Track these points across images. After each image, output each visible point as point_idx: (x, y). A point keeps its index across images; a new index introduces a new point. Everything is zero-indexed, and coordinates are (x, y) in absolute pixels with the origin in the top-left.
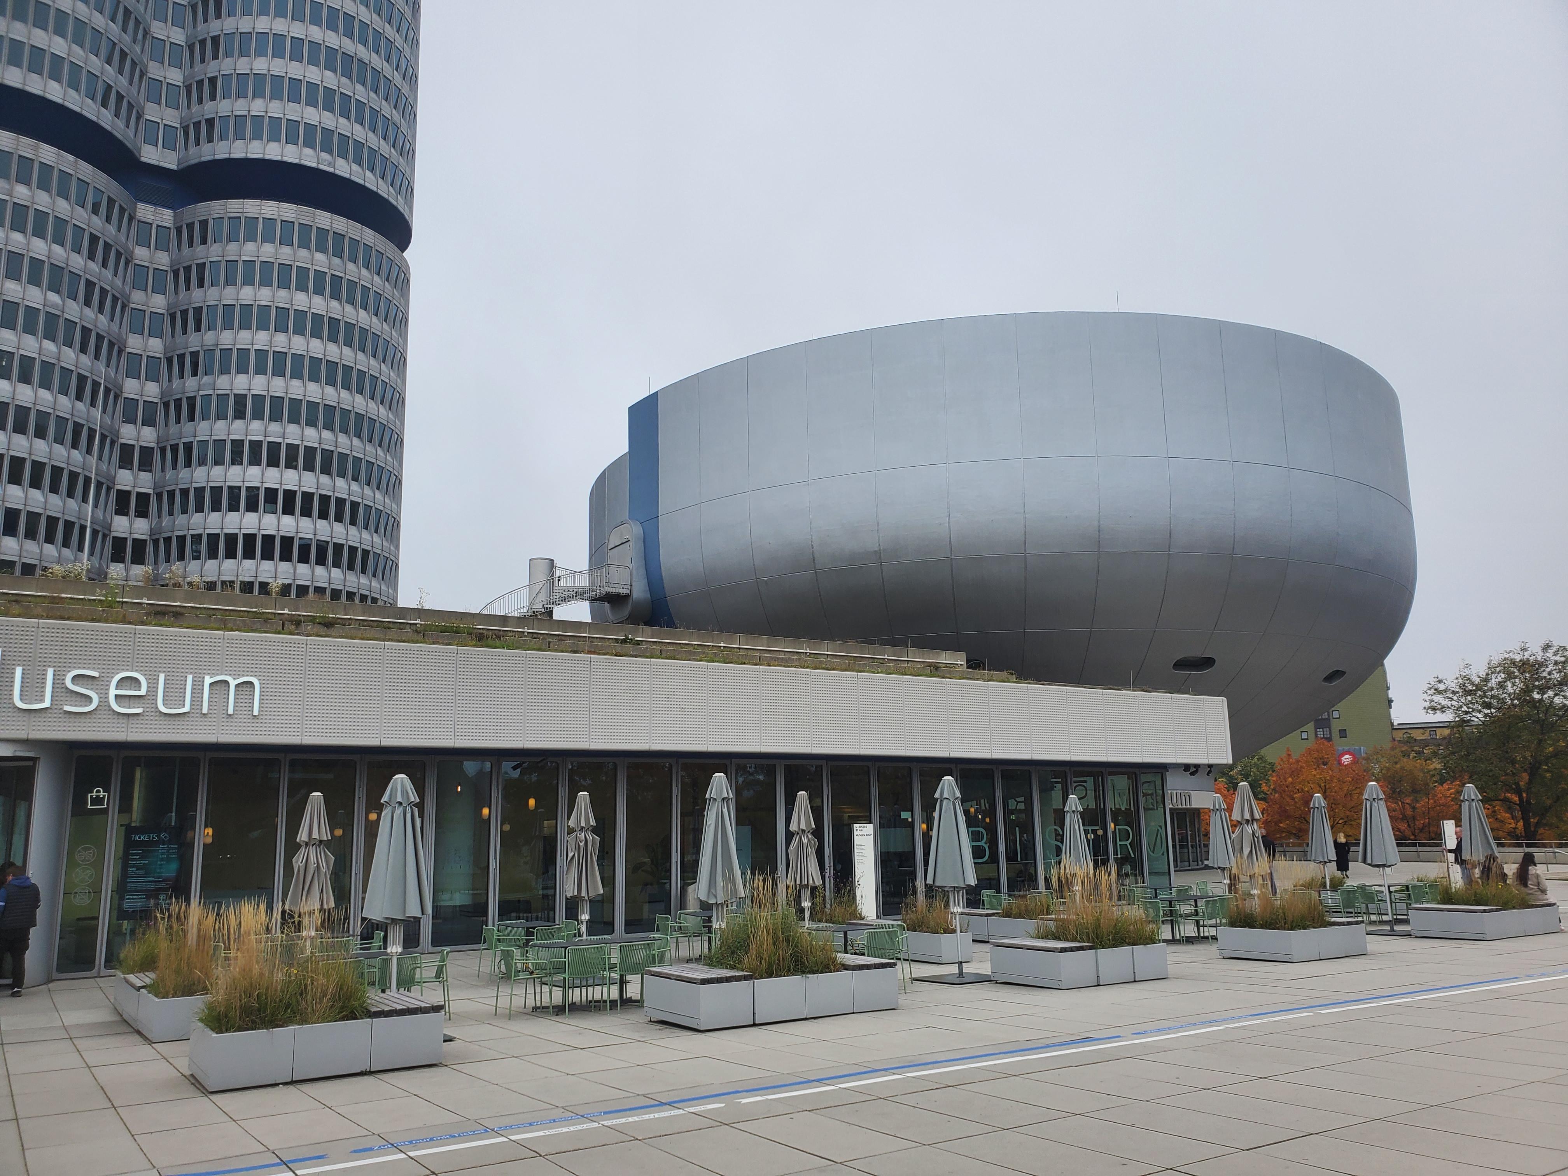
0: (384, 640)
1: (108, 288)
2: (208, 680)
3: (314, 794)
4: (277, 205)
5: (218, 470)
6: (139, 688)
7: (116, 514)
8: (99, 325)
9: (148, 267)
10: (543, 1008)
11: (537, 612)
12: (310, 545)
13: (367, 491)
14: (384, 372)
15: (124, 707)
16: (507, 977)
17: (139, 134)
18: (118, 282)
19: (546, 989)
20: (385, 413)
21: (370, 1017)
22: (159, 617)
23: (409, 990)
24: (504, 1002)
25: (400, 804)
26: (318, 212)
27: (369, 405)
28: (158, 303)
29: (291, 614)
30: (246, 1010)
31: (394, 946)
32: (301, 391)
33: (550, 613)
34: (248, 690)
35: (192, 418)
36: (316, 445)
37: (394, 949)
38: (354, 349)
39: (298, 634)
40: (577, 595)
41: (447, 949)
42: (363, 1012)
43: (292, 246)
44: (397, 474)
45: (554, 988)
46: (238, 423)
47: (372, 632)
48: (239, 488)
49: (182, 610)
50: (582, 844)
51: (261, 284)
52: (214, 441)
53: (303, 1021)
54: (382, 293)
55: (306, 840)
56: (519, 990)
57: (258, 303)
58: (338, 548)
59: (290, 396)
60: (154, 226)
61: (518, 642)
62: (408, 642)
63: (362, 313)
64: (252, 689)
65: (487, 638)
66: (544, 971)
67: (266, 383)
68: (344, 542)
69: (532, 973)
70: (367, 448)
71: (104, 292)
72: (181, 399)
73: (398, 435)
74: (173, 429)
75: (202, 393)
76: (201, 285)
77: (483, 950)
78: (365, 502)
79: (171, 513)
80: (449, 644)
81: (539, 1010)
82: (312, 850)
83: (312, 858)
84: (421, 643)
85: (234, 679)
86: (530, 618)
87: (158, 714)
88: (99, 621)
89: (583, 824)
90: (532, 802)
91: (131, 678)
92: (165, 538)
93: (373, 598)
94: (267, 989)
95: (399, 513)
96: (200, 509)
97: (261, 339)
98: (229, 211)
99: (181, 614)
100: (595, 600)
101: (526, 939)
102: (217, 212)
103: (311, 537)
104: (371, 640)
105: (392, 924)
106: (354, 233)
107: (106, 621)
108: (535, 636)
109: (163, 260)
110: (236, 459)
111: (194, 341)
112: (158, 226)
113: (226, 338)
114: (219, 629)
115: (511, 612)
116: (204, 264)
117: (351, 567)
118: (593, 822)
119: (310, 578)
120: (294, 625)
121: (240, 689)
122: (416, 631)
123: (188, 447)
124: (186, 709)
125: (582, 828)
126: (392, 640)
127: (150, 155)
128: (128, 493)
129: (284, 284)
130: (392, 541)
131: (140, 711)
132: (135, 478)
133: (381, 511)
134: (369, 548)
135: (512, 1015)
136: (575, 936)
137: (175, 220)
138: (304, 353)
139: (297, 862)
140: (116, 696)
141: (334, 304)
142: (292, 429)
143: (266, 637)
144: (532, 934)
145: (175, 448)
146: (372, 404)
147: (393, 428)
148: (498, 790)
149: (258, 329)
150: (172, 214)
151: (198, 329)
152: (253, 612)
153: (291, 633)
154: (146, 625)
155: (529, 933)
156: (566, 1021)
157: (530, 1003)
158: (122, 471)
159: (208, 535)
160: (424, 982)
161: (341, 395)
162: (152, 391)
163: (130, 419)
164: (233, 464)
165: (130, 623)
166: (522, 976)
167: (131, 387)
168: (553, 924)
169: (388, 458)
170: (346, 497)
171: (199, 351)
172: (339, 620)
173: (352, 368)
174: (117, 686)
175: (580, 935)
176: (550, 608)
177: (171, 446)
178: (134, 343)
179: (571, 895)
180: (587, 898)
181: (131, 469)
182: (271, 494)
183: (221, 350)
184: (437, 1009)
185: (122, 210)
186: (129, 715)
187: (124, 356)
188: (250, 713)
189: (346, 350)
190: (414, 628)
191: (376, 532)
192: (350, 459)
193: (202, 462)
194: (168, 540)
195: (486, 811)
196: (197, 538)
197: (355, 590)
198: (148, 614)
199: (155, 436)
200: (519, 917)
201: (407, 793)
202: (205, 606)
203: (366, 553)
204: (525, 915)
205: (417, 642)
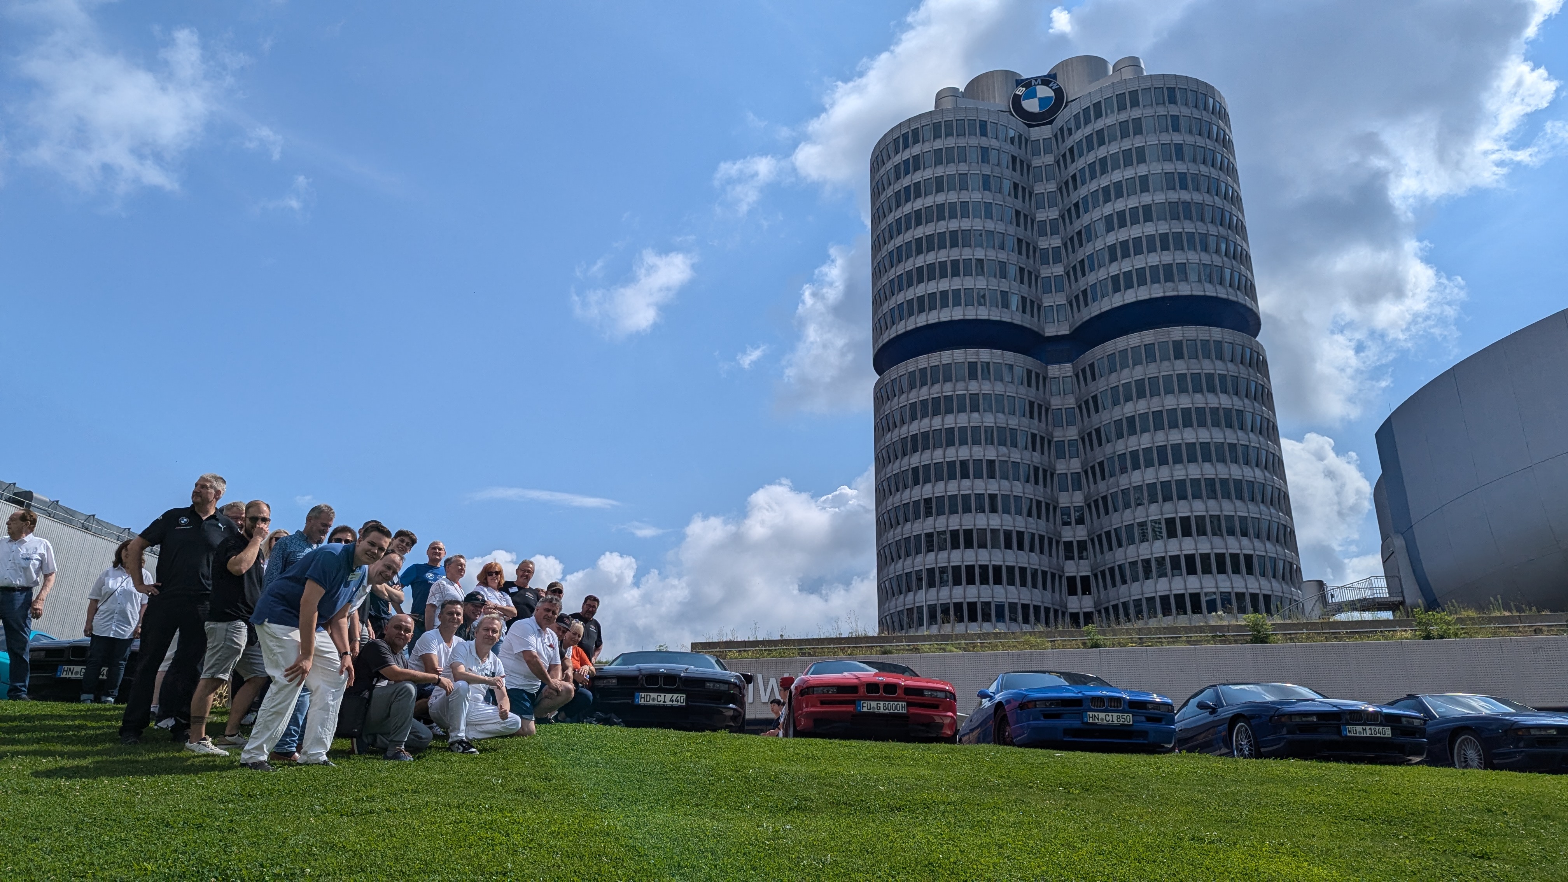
1: (1037, 432)
5: (1132, 549)
7: (1068, 596)
8: (1025, 458)
9: (1061, 409)
12: (1215, 597)
13: (1258, 543)
17: (1041, 319)
18: (1043, 426)
20: (1270, 476)
27: (1256, 472)
28: (1073, 432)
32: (1184, 473)
35: (1107, 513)
36: (1204, 513)
38: (1221, 428)
43: (1155, 361)
51: (1138, 398)
52: (1125, 526)
54: (1238, 375)
59: (1175, 478)
60: (1061, 379)
63: (1224, 397)
68: (1245, 591)
70: (1250, 507)
72: (1098, 499)
74: (1096, 523)
75: (1111, 491)
76: (1097, 411)
78: (1258, 553)
79: (1104, 589)
92: (1103, 608)
96: (1124, 581)
97: (1145, 441)
102: (1099, 354)
103: (1215, 590)
109: (1070, 400)
110: (1144, 538)
111: (1097, 454)
112: (1067, 377)
113: (1120, 446)
116: (1097, 395)
117: (1255, 610)
123: (1108, 534)
127: (1052, 330)
128: (1073, 578)
129: (1155, 393)
132: (1077, 565)
134: (1270, 593)
137: (1073, 370)
141: (1198, 396)
142: (1185, 504)
145: (1100, 538)
146: (1258, 472)
147: (1279, 488)
149: (1142, 433)
150: (1071, 366)
151: (1100, 444)
158: (1067, 562)
159: (1134, 601)
161: (1218, 468)
162: (1078, 499)
163: (1067, 522)
164: (1142, 541)
167: (1064, 499)
169: (1273, 511)
170: (1239, 552)
171: (1101, 461)
173: (1223, 443)
177: (1097, 536)
178: (1061, 467)
182: (1178, 560)
183: (1118, 455)
185: (1037, 375)
187: (1055, 477)
189: (1215, 431)
191: (1283, 579)
192: (1236, 519)
194: (1107, 609)
199: (1086, 531)
203: (1267, 597)
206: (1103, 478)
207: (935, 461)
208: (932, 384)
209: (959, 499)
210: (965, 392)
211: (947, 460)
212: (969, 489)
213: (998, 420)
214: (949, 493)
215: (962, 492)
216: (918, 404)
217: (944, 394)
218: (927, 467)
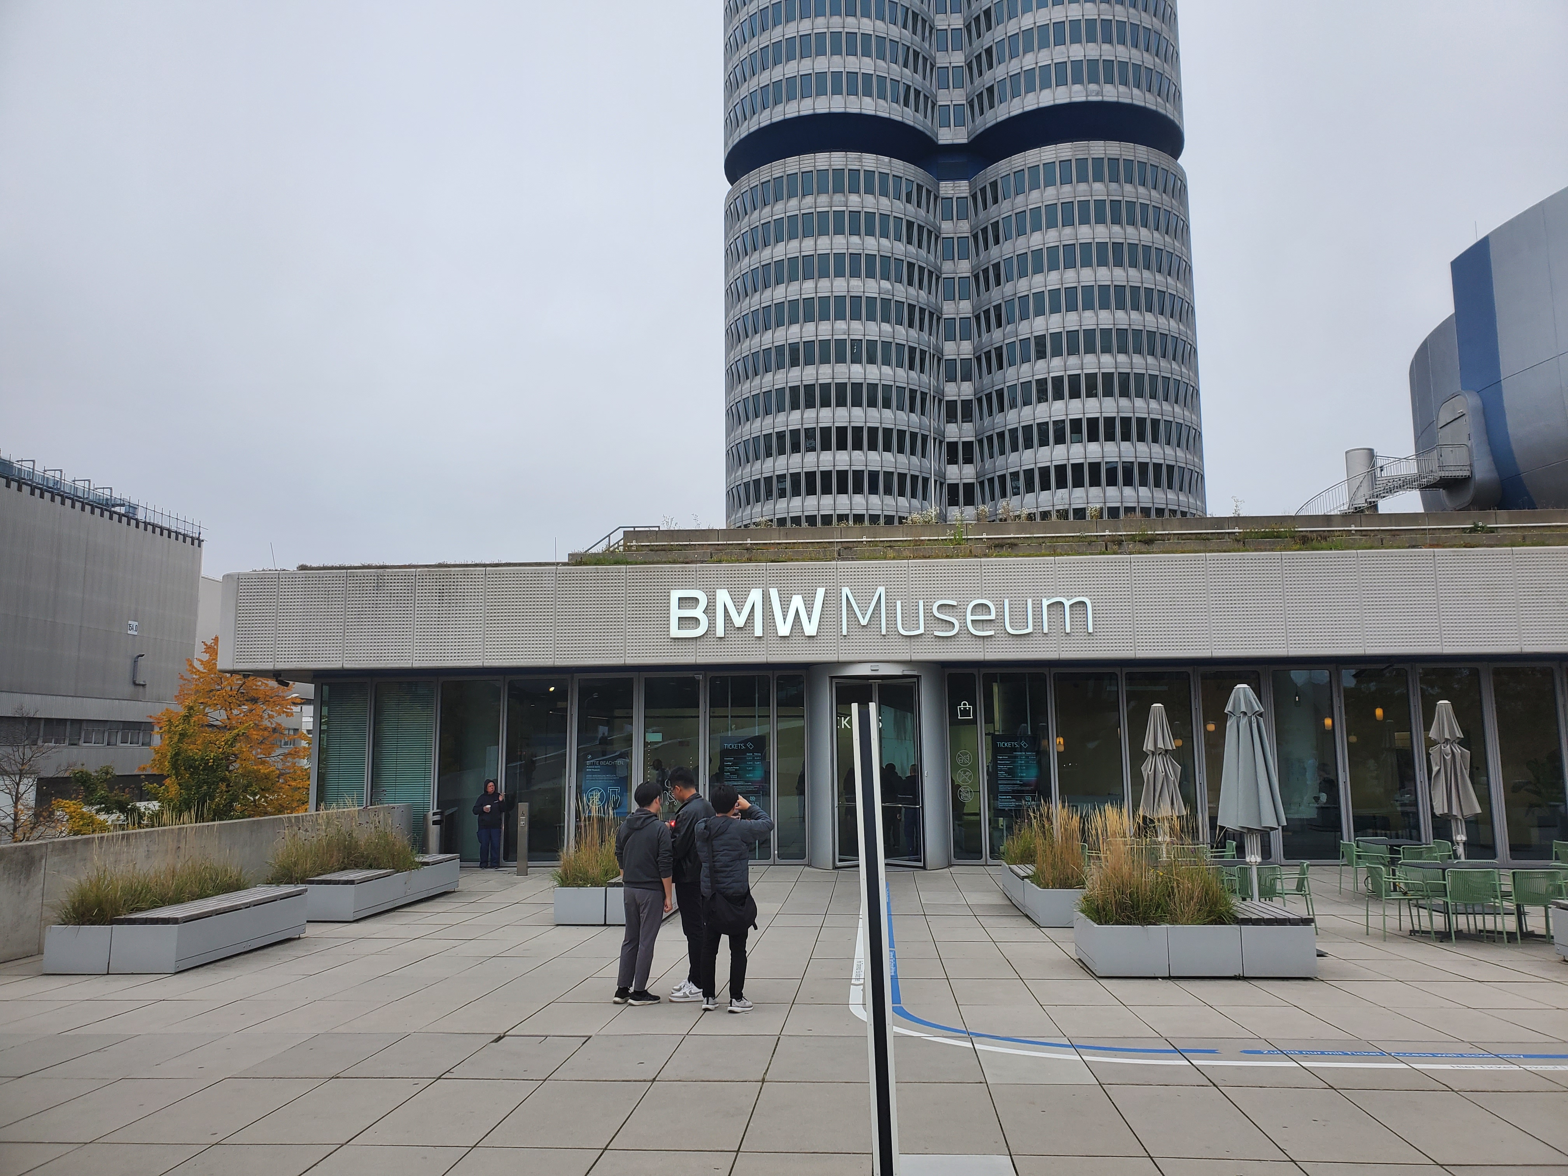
0: (1205, 552)
1: (925, 265)
2: (1045, 603)
3: (1155, 705)
4: (1054, 148)
5: (1027, 410)
6: (990, 613)
7: (948, 464)
8: (920, 300)
9: (953, 238)
10: (1423, 932)
11: (1360, 508)
12: (1116, 468)
13: (1166, 406)
14: (1171, 285)
15: (979, 630)
16: (1375, 895)
17: (935, 120)
18: (932, 258)
19: (1424, 913)
20: (1176, 325)
21: (1237, 923)
22: (998, 549)
23: (1271, 900)
24: (1376, 921)
25: (1245, 713)
26: (1092, 143)
27: (1159, 321)
28: (964, 268)
29: (1112, 535)
30: (1121, 906)
31: (1253, 856)
32: (1094, 321)
33: (1375, 507)
34: (1082, 609)
35: (1000, 367)
36: (1113, 370)
37: (1253, 858)
38: (1139, 269)
39: (1121, 553)
40: (1404, 484)
41: (1307, 862)
42: (1230, 918)
43: (1071, 183)
44: (1194, 385)
45: (1434, 913)
46: (1041, 363)
47: (1192, 545)
48: (1047, 423)
49: (1016, 541)
50: (1448, 758)
51: (1048, 228)
52: (1021, 383)
53: (1174, 922)
54: (1160, 206)
55: (1153, 749)
56: (1392, 911)
57: (1046, 246)
58: (1143, 466)
59: (1084, 328)
60: (955, 199)
61: (1346, 542)
62: (1229, 552)
63: (1144, 231)
64: (1085, 608)
65: (1312, 540)
66: (1420, 893)
67: (1061, 320)
68: (1148, 460)
69: (1405, 894)
70: (1161, 364)
71: (921, 269)
72: (990, 351)
73: (1191, 345)
74: (986, 379)
75: (1007, 341)
76: (997, 242)
77: (1342, 865)
78: (1165, 418)
79: (991, 457)
80: (1272, 550)
81: (1417, 934)
82: (1159, 760)
83: (1160, 767)
84: (1243, 551)
85: (1068, 600)
86: (1356, 514)
87: (1006, 635)
88: (952, 557)
89: (1447, 736)
90: (1379, 712)
91: (982, 605)
92: (988, 480)
93: (1182, 512)
94: (1137, 888)
95: (1199, 424)
96: (1015, 449)
97: (1052, 280)
98: (1013, 166)
99: (1016, 545)
100: (1427, 487)
101: (1391, 858)
102: (1003, 171)
103: (1117, 459)
104: (1192, 553)
105: (1248, 832)
106: (1127, 154)
107: (958, 557)
108: (1364, 533)
109: (964, 227)
110: (1042, 397)
111: (996, 295)
112: (957, 198)
113: (1023, 286)
114: (1049, 555)
115: (1331, 510)
116: (997, 222)
117: (1157, 484)
118: (1459, 734)
119: (1119, 499)
120: (1115, 545)
121: (1074, 609)
122: (1236, 540)
123: (1000, 393)
124: (1030, 630)
125: (1447, 740)
126: (1213, 551)
127: (947, 136)
128: (956, 443)
129: (1068, 222)
130: (1195, 452)
131: (992, 633)
132: (960, 429)
133: (1182, 424)
134: (1173, 463)
135: (1386, 936)
136: (1450, 857)
137: (970, 188)
138: (1093, 283)
139: (1146, 770)
140: (972, 621)
141: (1116, 229)
142: (1089, 358)
143: (1092, 558)
144: (1398, 852)
145: (989, 397)
146: (1162, 320)
147: (1185, 339)
148: (1340, 700)
149: (1049, 270)
150: (968, 184)
151: (998, 283)
152: (1077, 536)
153: (1115, 553)
154: (989, 557)
155: (1393, 850)
156: (1454, 949)
157: (1407, 925)
158: (949, 425)
159: (1024, 471)
160: (1286, 894)
161: (1131, 317)
162: (966, 348)
163: (951, 378)
164: (1040, 402)
165: (976, 556)
166: (1394, 895)
167: (950, 349)
168: (1420, 843)
169: (1184, 370)
170: (1146, 416)
171: (1000, 304)
172: (1158, 536)
173: (1139, 287)
174: (972, 612)
175: (1457, 857)
176: (1374, 502)
177: (986, 395)
178: (949, 309)
179: (1441, 813)
180: (1460, 817)
181: (956, 422)
182: (1076, 424)
183: (1019, 298)
184: (1307, 922)
185: (929, 192)
186: (984, 637)
187: (942, 322)
188: (1085, 630)
189: (1132, 272)
190: (1232, 536)
191: (1179, 446)
192: (1147, 378)
193: (1013, 405)
194: (991, 481)
195: (1328, 722)
196: (1015, 475)
197: (1163, 506)
198: (989, 548)
199: (973, 389)
200: (1376, 833)
201: (1251, 702)
202: (1035, 535)
203: (1170, 468)
204: (1383, 832)
205: (1239, 551)
206: (999, 325)
207: (804, 296)
208: (804, 195)
209: (833, 345)
210: (844, 208)
211: (819, 295)
212: (845, 334)
213: (881, 248)
214: (820, 338)
215: (836, 337)
216: (786, 220)
217: (818, 210)
218: (794, 303)
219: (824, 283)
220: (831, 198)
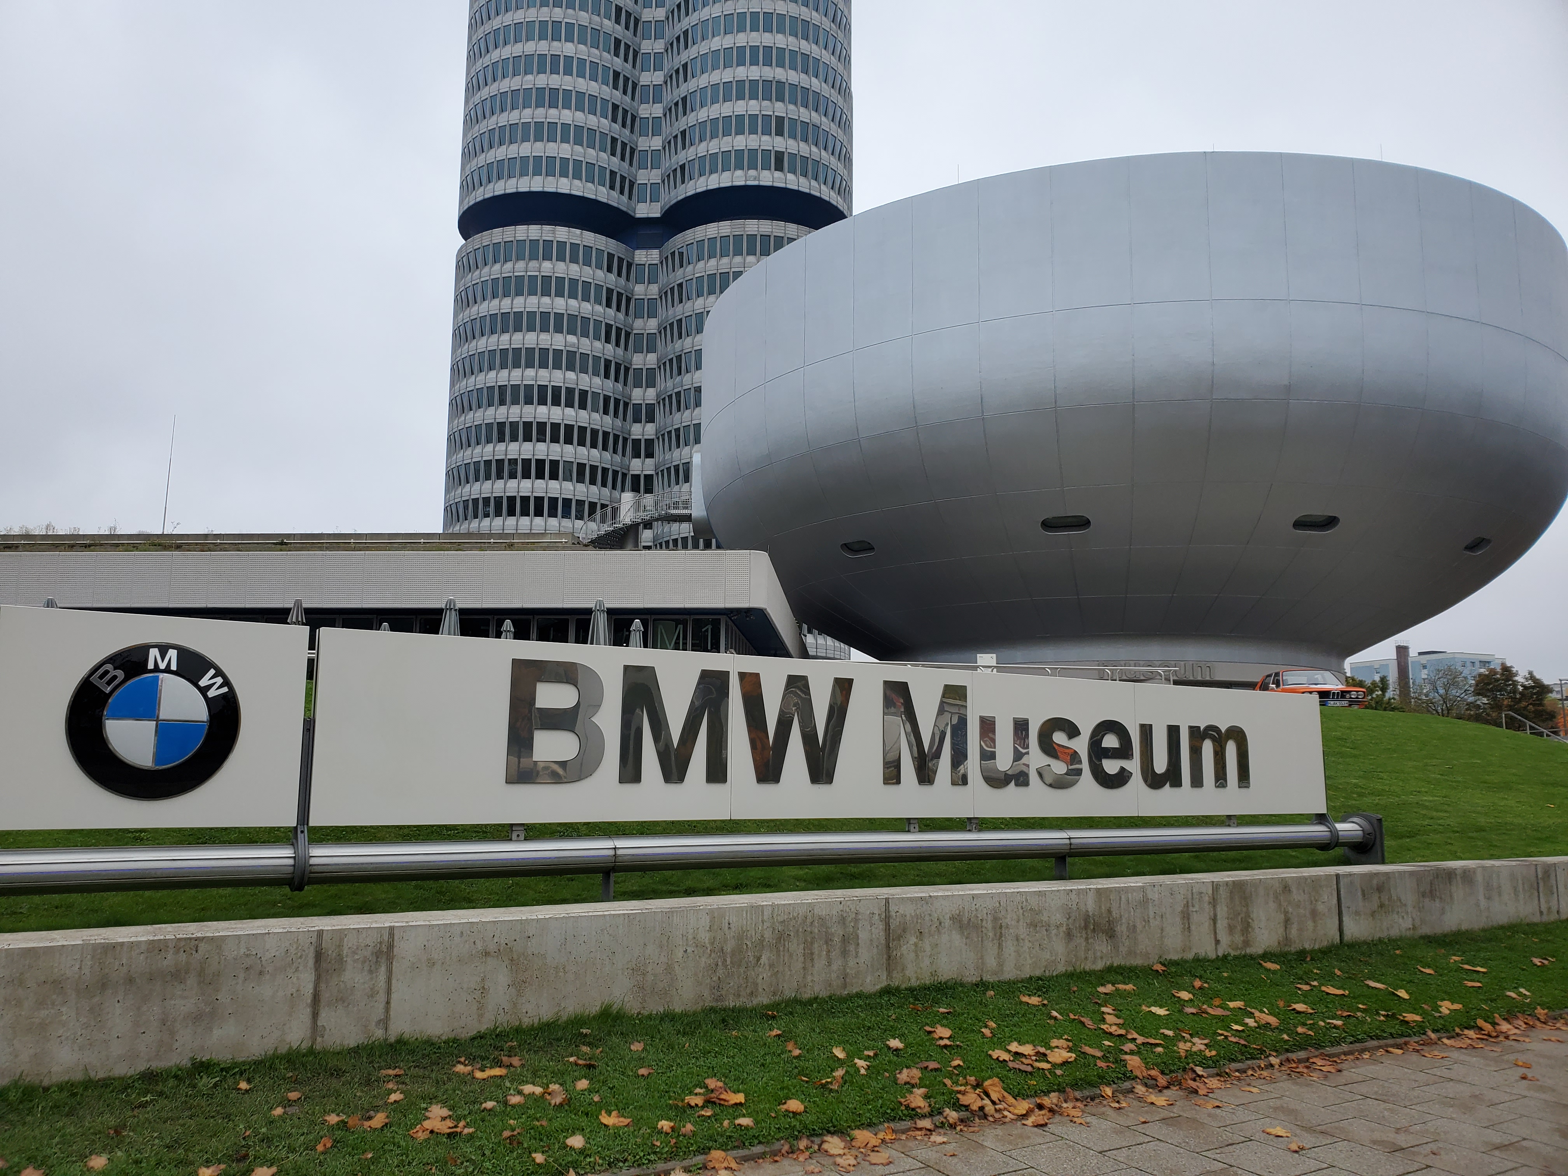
8: (606, 353)
9: (644, 299)
17: (632, 198)
18: (621, 317)
28: (651, 325)
35: (679, 409)
43: (728, 255)
60: (647, 266)
75: (676, 391)
76: (673, 304)
111: (678, 347)
116: (683, 283)
127: (646, 210)
132: (643, 464)
137: (659, 257)
150: (658, 254)
151: (680, 337)
158: (634, 460)
162: (650, 395)
167: (636, 395)
171: (674, 358)
178: (637, 362)
185: (621, 259)
199: (655, 429)
206: (679, 373)
208: (505, 262)
210: (537, 273)
213: (569, 307)
215: (525, 382)
217: (516, 274)
218: (495, 352)
219: (518, 336)
220: (527, 265)
